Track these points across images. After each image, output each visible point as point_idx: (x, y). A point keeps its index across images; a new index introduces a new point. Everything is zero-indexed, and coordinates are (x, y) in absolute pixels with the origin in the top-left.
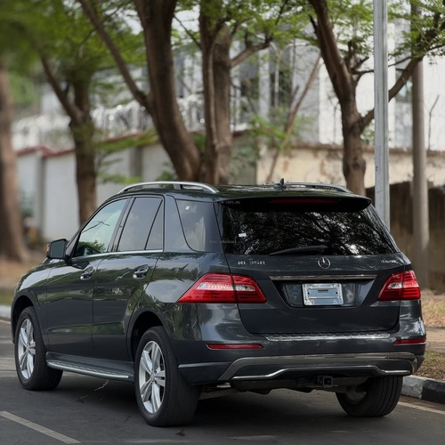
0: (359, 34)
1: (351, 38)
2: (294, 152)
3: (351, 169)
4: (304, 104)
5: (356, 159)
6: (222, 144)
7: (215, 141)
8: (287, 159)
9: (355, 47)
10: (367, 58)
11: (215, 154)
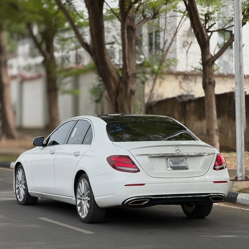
0: (211, 10)
1: (206, 12)
2: (165, 76)
3: (207, 85)
4: (171, 50)
5: (210, 79)
6: (132, 72)
7: (128, 70)
8: (161, 80)
9: (209, 17)
10: (215, 23)
11: (128, 77)
